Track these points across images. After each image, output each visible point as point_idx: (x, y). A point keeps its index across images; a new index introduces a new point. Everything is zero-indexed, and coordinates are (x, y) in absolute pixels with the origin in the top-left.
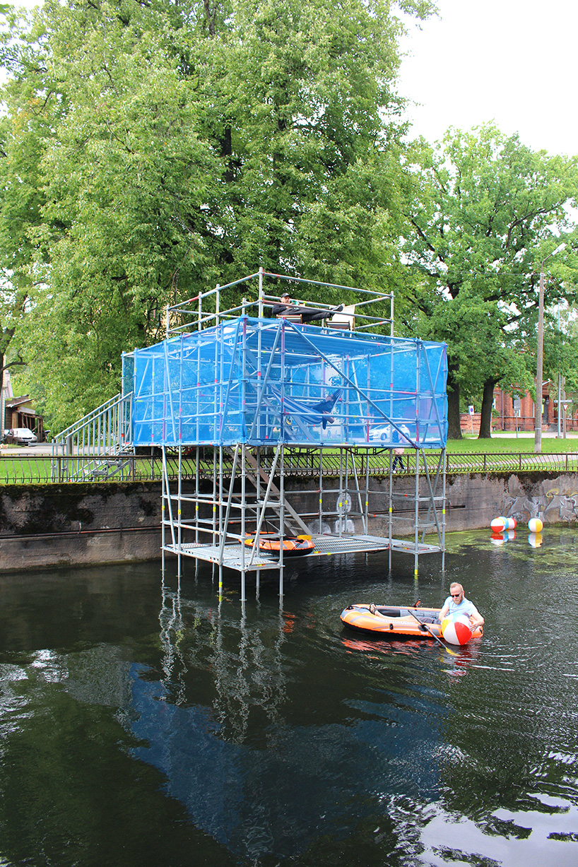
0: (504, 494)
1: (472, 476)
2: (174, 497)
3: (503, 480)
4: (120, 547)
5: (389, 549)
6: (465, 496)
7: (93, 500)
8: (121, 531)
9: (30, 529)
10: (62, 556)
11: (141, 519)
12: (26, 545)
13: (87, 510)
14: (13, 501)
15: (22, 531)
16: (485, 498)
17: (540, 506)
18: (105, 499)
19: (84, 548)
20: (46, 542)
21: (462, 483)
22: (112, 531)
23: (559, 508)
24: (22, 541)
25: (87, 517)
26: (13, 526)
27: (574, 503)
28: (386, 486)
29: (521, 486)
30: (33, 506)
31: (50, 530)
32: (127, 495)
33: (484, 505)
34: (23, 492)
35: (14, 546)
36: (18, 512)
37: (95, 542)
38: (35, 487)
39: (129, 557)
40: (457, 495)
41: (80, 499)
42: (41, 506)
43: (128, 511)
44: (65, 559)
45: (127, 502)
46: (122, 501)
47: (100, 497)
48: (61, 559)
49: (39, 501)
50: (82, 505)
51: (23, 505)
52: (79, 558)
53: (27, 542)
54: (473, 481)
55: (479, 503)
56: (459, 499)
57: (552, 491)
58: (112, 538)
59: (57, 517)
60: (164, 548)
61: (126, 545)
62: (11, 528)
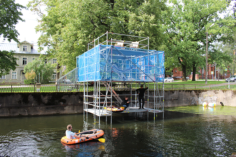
0: (190, 96)
1: (180, 91)
2: (86, 96)
3: (190, 92)
4: (73, 109)
5: (147, 111)
6: (177, 96)
7: (66, 97)
8: (74, 105)
9: (49, 104)
10: (57, 111)
11: (80, 102)
12: (47, 108)
13: (64, 99)
14: (44, 96)
15: (46, 105)
16: (184, 97)
17: (201, 100)
18: (69, 96)
19: (64, 110)
20: (53, 108)
21: (177, 93)
22: (71, 105)
23: (207, 100)
24: (46, 107)
25: (64, 101)
26: (44, 103)
27: (212, 99)
28: (153, 94)
29: (195, 94)
30: (49, 98)
31: (54, 104)
32: (75, 95)
33: (184, 99)
34: (47, 94)
35: (44, 109)
36: (45, 99)
37: (66, 108)
38: (50, 93)
39: (76, 112)
40: (175, 96)
41: (62, 96)
42: (51, 98)
43: (76, 100)
44: (58, 112)
45: (76, 97)
46: (74, 97)
47: (68, 96)
48: (57, 112)
49: (51, 97)
50: (63, 98)
51: (46, 98)
52: (62, 112)
53: (48, 107)
54: (180, 92)
55: (182, 99)
56: (176, 98)
57: (205, 95)
58: (71, 107)
59: (56, 101)
60: (84, 110)
61: (75, 109)
62: (43, 104)
